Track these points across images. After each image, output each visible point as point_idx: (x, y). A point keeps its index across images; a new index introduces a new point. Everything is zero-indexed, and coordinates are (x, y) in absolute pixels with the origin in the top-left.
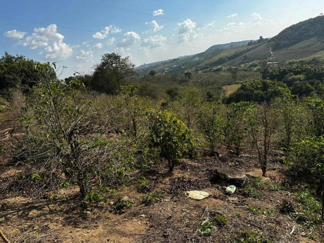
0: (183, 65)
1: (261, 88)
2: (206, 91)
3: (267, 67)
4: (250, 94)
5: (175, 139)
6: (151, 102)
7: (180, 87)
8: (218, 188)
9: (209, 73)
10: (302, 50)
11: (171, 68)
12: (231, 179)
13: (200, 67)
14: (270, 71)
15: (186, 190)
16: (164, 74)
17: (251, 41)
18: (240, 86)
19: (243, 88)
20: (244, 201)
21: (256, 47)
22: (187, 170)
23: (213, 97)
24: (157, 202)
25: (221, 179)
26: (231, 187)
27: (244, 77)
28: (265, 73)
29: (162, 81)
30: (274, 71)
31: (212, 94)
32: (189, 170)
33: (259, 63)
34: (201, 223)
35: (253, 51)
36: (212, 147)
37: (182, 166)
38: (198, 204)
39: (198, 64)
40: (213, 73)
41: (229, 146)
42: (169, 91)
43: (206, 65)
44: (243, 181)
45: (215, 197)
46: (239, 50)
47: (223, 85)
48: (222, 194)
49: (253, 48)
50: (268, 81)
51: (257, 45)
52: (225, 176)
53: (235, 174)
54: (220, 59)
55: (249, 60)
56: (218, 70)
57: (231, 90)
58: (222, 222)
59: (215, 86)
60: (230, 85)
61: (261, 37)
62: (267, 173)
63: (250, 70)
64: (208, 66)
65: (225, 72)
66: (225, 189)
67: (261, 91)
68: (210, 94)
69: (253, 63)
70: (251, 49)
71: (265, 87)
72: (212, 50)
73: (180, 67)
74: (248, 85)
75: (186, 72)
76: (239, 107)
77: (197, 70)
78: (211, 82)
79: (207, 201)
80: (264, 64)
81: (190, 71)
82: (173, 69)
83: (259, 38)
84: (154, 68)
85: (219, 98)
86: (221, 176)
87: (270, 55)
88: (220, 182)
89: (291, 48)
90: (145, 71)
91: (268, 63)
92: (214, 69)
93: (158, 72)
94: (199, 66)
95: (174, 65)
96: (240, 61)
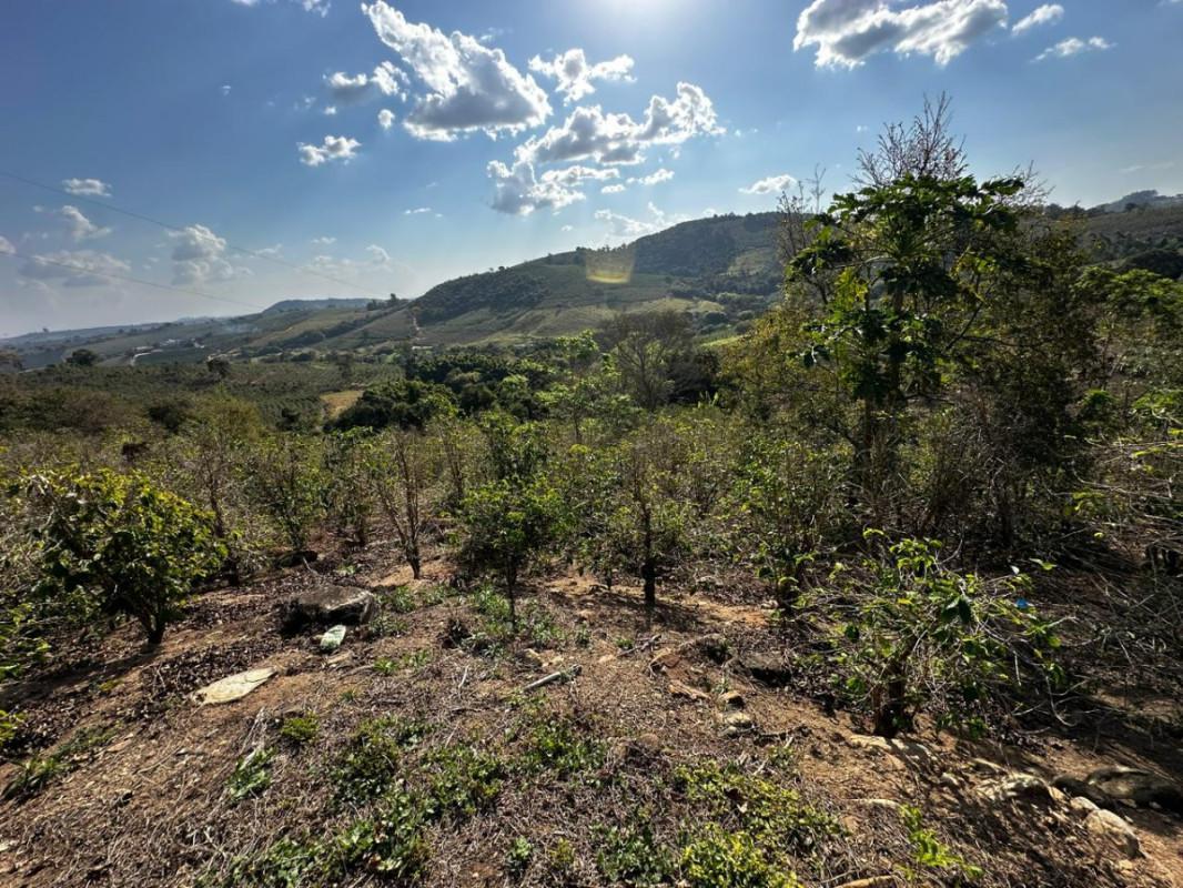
0: (199, 340)
1: (405, 397)
2: (279, 407)
3: (412, 356)
4: (384, 410)
7: (193, 398)
9: (281, 365)
10: (469, 327)
11: (156, 346)
13: (255, 349)
14: (420, 364)
16: (132, 362)
17: (374, 301)
18: (360, 394)
19: (367, 398)
20: (367, 652)
21: (386, 314)
22: (215, 622)
23: (300, 419)
27: (369, 375)
28: (410, 369)
29: (127, 384)
30: (427, 364)
31: (296, 413)
33: (396, 347)
35: (378, 321)
36: (298, 540)
39: (247, 340)
40: (292, 364)
42: (158, 409)
43: (270, 344)
46: (350, 318)
47: (323, 392)
49: (380, 316)
50: (418, 383)
51: (387, 311)
54: (306, 333)
55: (373, 341)
56: (304, 358)
57: (343, 402)
59: (302, 394)
60: (339, 391)
61: (393, 296)
62: (424, 569)
63: (380, 360)
64: (276, 347)
65: (322, 363)
67: (405, 404)
68: (290, 414)
69: (383, 347)
70: (375, 318)
71: (413, 395)
72: (280, 312)
73: (190, 345)
74: (378, 390)
75: (210, 359)
77: (245, 356)
78: (290, 384)
79: (263, 692)
80: (406, 349)
81: (222, 357)
82: (163, 348)
83: (389, 298)
84: (88, 343)
85: (315, 421)
87: (416, 334)
89: (452, 321)
90: (48, 350)
91: (414, 348)
92: (295, 353)
93: (109, 357)
94: (251, 345)
95: (166, 339)
96: (354, 341)
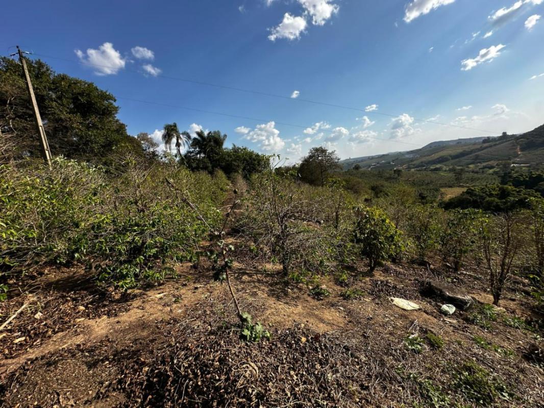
0: (393, 161)
1: (497, 195)
2: (418, 192)
3: (509, 170)
4: (479, 201)
5: (382, 239)
6: (352, 196)
7: (386, 184)
8: (430, 303)
9: (424, 173)
11: (378, 163)
12: (449, 297)
13: (414, 165)
14: (515, 175)
15: (390, 296)
16: (369, 169)
17: (489, 138)
18: (465, 190)
19: (470, 192)
20: (465, 327)
21: (495, 145)
22: (391, 273)
23: (427, 199)
24: (356, 299)
25: (435, 293)
26: (448, 306)
27: (473, 180)
28: (505, 178)
29: (366, 177)
30: (522, 175)
31: (426, 195)
32: (392, 275)
33: (497, 165)
34: (409, 336)
35: (489, 149)
36: (422, 255)
37: (385, 269)
38: (404, 314)
39: (412, 161)
40: (430, 172)
41: (445, 258)
42: (374, 187)
43: (422, 162)
44: (466, 303)
45: (425, 312)
46: (469, 148)
47: (442, 187)
48: (435, 311)
49: (491, 146)
50: (509, 187)
51: (497, 143)
52: (441, 291)
53: (455, 292)
54: (440, 157)
55: (480, 160)
56: (436, 169)
57: (451, 193)
58: (437, 344)
59: (431, 186)
60: (451, 187)
62: (500, 302)
63: (483, 172)
64: (424, 164)
65: (446, 173)
66: (441, 307)
67: (496, 199)
68: (424, 195)
69: (488, 165)
70: (487, 147)
71: (504, 194)
72: (431, 147)
73: (389, 163)
74: (477, 190)
75: (395, 169)
76: (466, 214)
77: (409, 168)
78: (426, 182)
79: (415, 313)
80: (506, 166)
81: (400, 168)
82: (381, 164)
83: (500, 135)
84: (359, 162)
85: (435, 201)
86: (436, 291)
87: (517, 156)
88: (434, 297)
90: (349, 165)
91: (512, 165)
92: (432, 167)
93: (364, 167)
94: (413, 163)
95: (381, 161)
96: (469, 161)
